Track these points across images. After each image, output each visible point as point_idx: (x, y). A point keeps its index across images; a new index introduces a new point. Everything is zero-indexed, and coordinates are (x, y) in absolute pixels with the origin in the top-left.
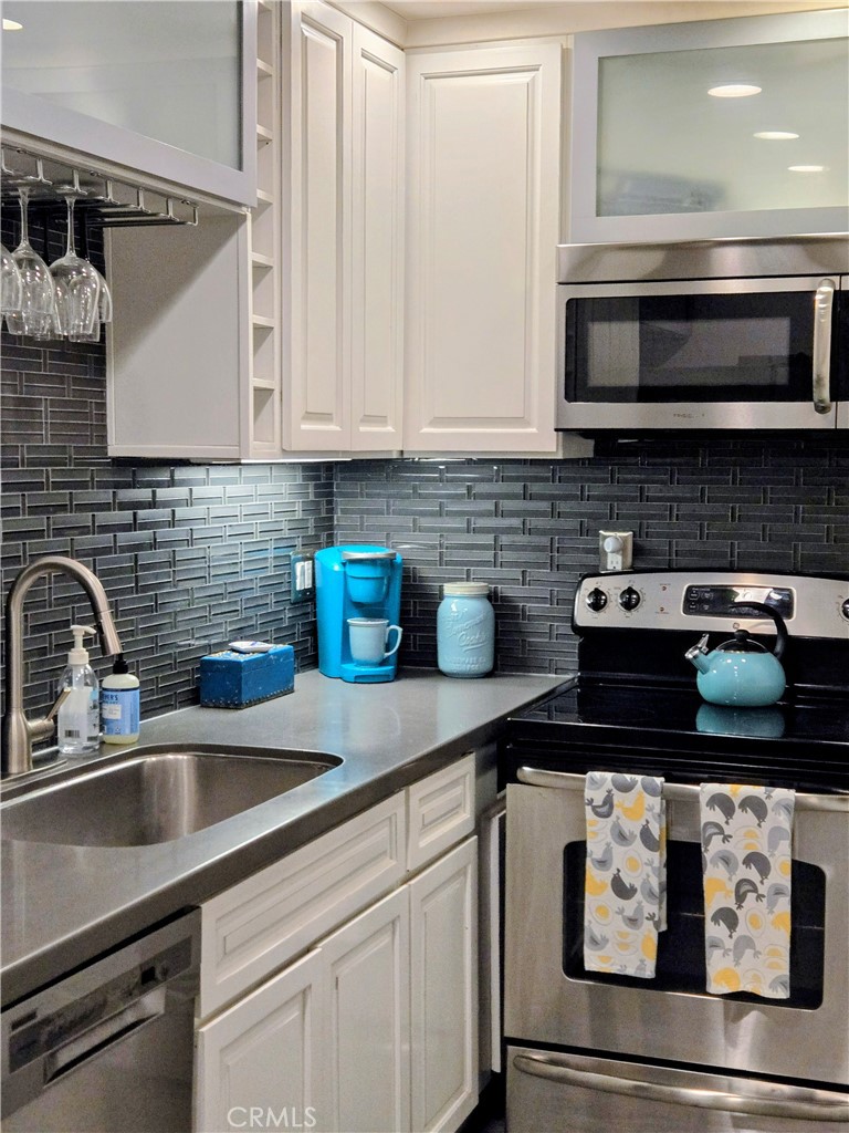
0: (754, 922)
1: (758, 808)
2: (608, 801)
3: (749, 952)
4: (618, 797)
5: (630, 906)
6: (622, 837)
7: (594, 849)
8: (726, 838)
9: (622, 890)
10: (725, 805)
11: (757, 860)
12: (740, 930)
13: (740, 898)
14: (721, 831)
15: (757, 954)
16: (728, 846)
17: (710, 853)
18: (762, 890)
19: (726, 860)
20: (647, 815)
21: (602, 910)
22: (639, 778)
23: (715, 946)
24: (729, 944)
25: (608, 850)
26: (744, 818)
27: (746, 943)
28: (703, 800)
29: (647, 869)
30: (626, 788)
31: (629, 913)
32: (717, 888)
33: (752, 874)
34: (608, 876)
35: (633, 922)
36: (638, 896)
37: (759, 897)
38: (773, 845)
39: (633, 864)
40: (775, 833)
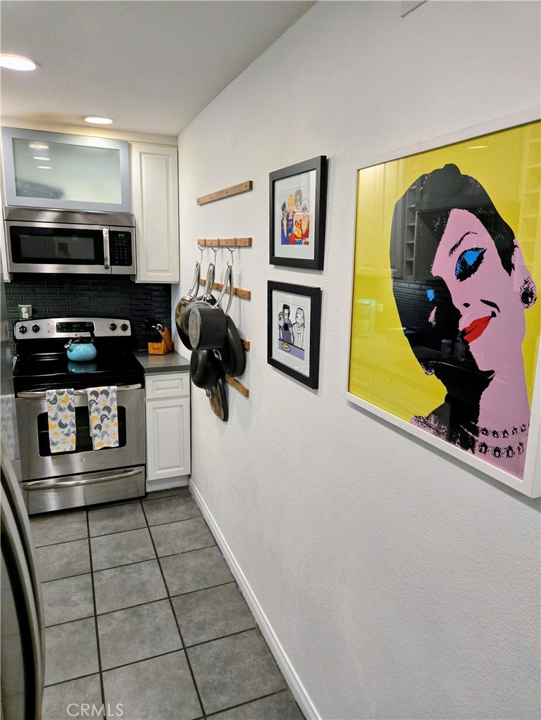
0: (107, 426)
1: (106, 393)
2: (55, 399)
3: (106, 435)
4: (58, 397)
5: (66, 430)
6: (61, 409)
7: (51, 415)
8: (97, 404)
9: (62, 425)
10: (95, 393)
11: (108, 409)
12: (103, 430)
13: (102, 420)
14: (95, 402)
15: (108, 436)
16: (97, 406)
17: (92, 409)
18: (109, 417)
19: (97, 410)
20: (70, 401)
21: (56, 434)
22: (65, 390)
23: (95, 436)
24: (100, 434)
25: (56, 414)
26: (102, 397)
27: (105, 433)
28: (89, 393)
29: (70, 418)
30: (62, 394)
31: (66, 432)
32: (94, 419)
33: (106, 413)
34: (57, 422)
35: (67, 435)
36: (69, 426)
37: (108, 419)
38: (112, 403)
39: (66, 417)
40: (112, 400)
